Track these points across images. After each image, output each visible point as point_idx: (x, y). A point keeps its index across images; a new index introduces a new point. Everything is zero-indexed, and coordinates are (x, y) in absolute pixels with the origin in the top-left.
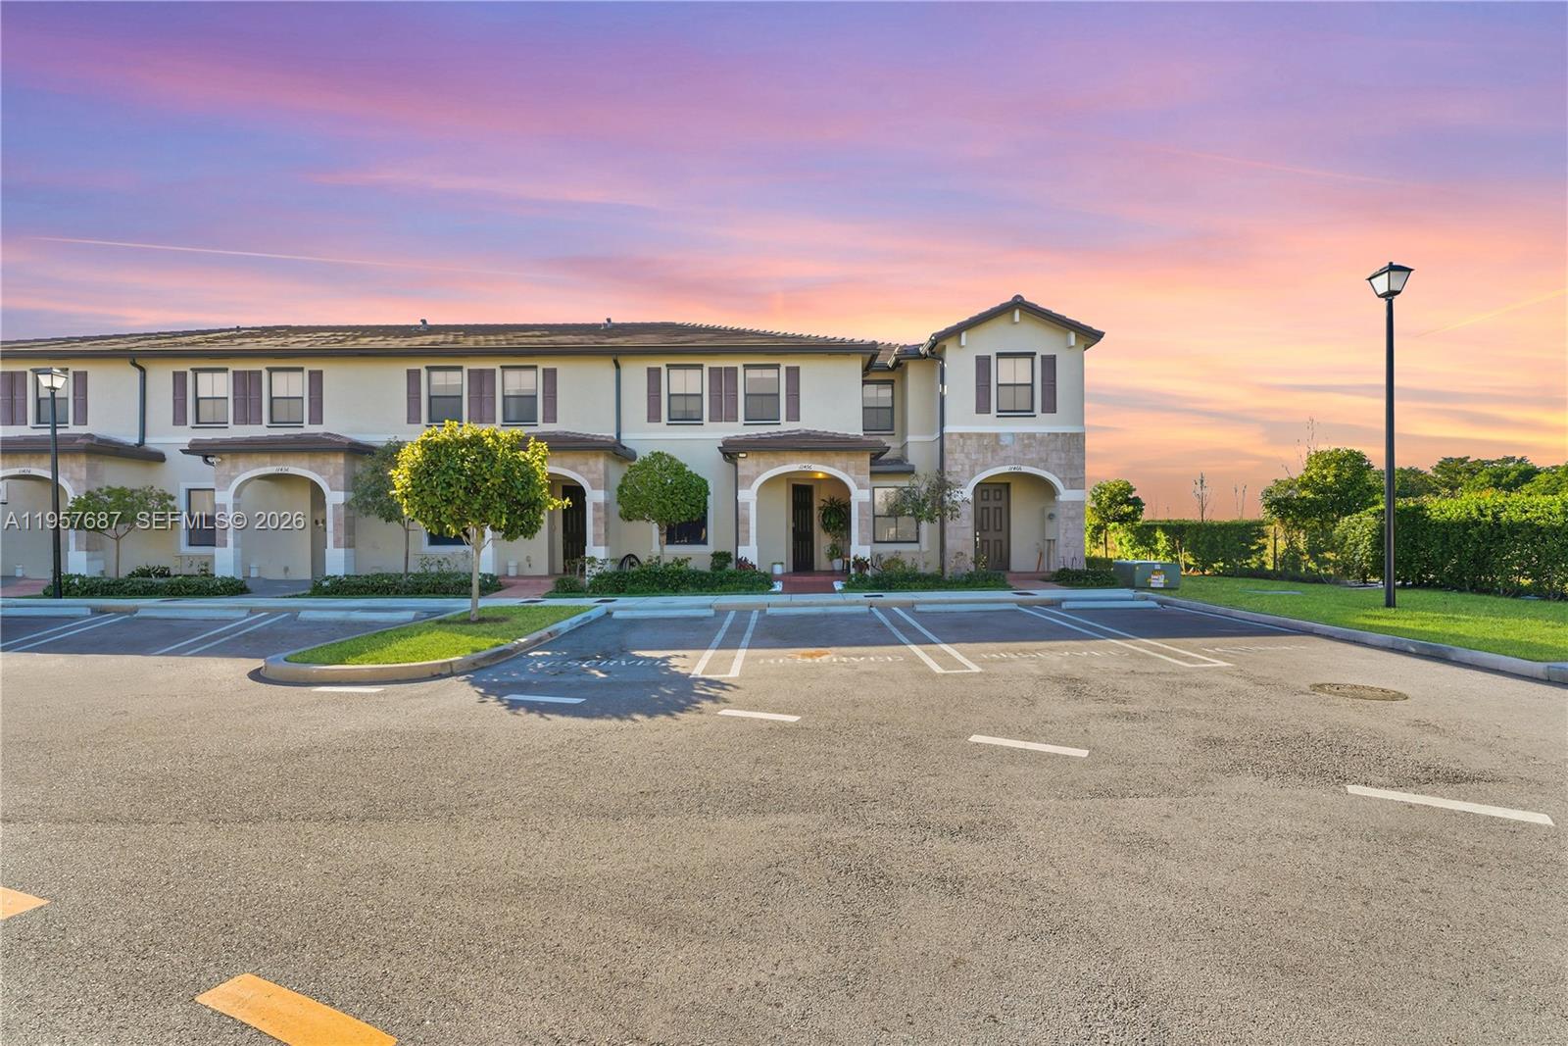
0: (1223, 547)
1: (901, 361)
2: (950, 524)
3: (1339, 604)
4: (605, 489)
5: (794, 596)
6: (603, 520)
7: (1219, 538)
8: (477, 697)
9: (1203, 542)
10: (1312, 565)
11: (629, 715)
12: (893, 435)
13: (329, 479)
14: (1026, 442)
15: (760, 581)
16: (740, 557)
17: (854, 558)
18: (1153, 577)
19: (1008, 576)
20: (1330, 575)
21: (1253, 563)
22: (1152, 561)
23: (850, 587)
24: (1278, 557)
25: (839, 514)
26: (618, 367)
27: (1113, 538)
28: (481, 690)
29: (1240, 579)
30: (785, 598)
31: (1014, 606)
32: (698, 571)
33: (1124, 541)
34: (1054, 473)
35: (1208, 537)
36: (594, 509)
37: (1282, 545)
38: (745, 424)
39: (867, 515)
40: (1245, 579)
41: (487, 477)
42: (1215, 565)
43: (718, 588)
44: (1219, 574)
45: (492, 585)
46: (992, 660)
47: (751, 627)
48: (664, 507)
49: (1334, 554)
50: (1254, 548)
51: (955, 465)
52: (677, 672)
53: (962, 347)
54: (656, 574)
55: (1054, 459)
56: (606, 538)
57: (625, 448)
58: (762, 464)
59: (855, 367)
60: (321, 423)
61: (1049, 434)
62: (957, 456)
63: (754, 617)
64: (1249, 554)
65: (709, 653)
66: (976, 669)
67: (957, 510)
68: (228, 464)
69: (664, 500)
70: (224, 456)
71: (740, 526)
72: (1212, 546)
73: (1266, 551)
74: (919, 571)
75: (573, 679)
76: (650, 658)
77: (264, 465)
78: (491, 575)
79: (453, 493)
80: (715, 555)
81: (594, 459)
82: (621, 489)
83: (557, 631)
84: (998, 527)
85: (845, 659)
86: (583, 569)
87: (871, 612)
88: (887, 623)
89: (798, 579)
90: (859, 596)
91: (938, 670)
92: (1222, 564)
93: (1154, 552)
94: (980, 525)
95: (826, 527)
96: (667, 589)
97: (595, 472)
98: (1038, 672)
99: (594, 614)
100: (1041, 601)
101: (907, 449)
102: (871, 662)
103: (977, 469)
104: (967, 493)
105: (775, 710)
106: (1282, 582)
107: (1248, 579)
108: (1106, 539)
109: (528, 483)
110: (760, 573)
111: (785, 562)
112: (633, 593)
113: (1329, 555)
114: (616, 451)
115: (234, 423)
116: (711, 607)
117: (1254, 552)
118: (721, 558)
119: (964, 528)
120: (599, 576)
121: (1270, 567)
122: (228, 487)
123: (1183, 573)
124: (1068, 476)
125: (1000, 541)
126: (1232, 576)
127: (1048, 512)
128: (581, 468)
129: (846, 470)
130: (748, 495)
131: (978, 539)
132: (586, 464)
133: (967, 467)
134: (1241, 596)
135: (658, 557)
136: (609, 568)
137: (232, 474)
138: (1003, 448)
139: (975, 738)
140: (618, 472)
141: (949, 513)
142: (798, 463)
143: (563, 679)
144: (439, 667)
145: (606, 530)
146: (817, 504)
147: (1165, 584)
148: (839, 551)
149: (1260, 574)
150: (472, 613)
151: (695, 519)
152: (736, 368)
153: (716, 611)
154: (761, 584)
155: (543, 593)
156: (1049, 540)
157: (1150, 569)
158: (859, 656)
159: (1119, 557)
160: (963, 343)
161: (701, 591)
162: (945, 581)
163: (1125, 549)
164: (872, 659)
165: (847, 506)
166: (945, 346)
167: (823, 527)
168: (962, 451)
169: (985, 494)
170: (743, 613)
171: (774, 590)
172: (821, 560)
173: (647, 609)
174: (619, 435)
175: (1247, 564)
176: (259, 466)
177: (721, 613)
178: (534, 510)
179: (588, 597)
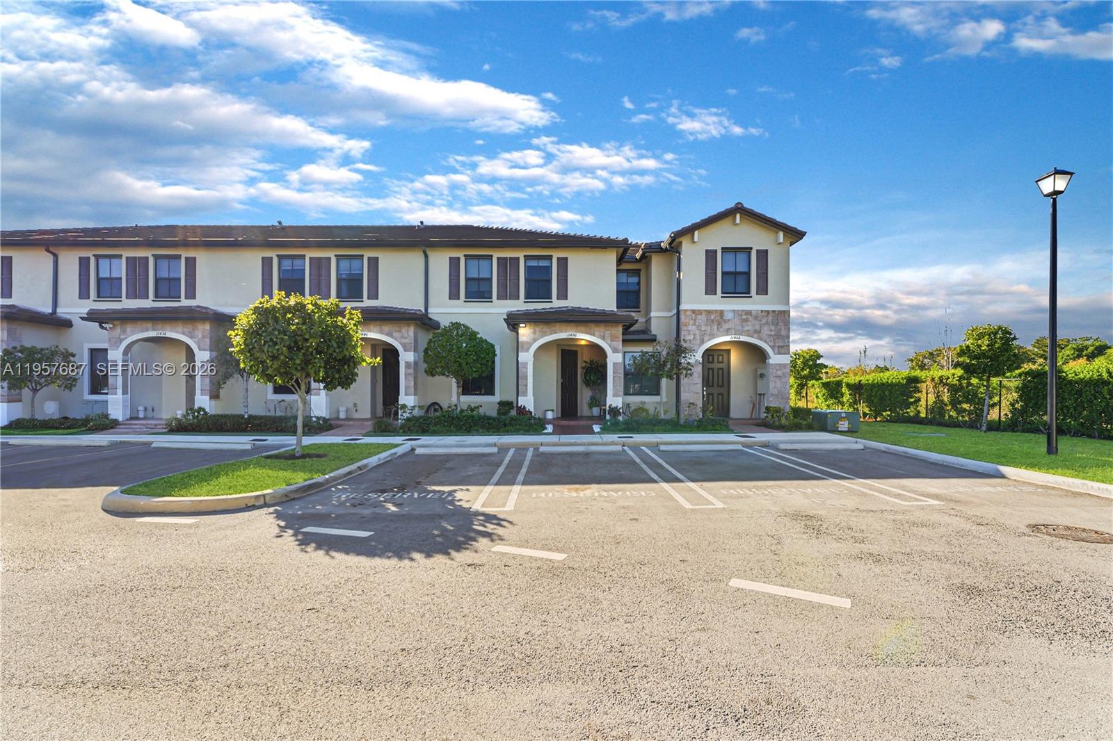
0: (890, 400)
1: (647, 254)
2: (684, 381)
3: (972, 443)
4: (414, 352)
5: (561, 436)
6: (413, 376)
7: (887, 393)
8: (276, 531)
9: (876, 396)
10: (953, 413)
11: (409, 553)
12: (640, 311)
13: (198, 341)
14: (744, 317)
15: (535, 424)
16: (519, 405)
17: (609, 407)
18: (840, 423)
19: (730, 422)
20: (966, 421)
21: (911, 412)
22: (840, 411)
23: (605, 430)
24: (929, 407)
25: (597, 371)
26: (426, 257)
27: (812, 392)
28: (283, 524)
29: (902, 425)
30: (555, 439)
31: (740, 447)
32: (486, 416)
33: (819, 395)
34: (766, 342)
35: (880, 392)
36: (406, 367)
37: (932, 398)
38: (525, 302)
39: (620, 373)
40: (904, 425)
41: (307, 337)
42: (884, 414)
43: (502, 430)
44: (887, 421)
45: (325, 426)
46: (732, 497)
47: (527, 463)
48: (460, 365)
49: (969, 405)
50: (912, 400)
51: (688, 335)
52: (460, 506)
53: (696, 242)
54: (453, 418)
55: (766, 331)
56: (415, 389)
57: (431, 319)
58: (537, 332)
59: (611, 258)
60: (195, 298)
61: (762, 311)
62: (690, 328)
63: (530, 454)
64: (908, 405)
65: (489, 489)
66: (720, 505)
67: (690, 369)
68: (118, 330)
69: (459, 360)
70: (115, 323)
71: (520, 380)
72: (882, 398)
73: (921, 403)
74: (660, 418)
75: (367, 512)
76: (439, 491)
77: (147, 330)
78: (324, 418)
79: (278, 350)
80: (501, 404)
81: (406, 328)
82: (426, 351)
83: (365, 466)
84: (720, 384)
85: (605, 494)
86: (396, 413)
87: (624, 450)
88: (638, 460)
89: (565, 423)
90: (613, 437)
91: (688, 506)
92: (889, 413)
93: (841, 404)
94: (706, 382)
95: (587, 383)
96: (462, 431)
97: (406, 338)
98: (775, 509)
99: (400, 451)
100: (760, 442)
101: (650, 322)
102: (627, 497)
103: (706, 338)
104: (698, 356)
105: (545, 548)
106: (932, 427)
107: (907, 424)
108: (806, 393)
109: (344, 343)
110: (535, 418)
111: (555, 409)
112: (434, 433)
113: (965, 406)
114: (422, 321)
115: (127, 298)
116: (495, 445)
117: (912, 403)
118: (505, 406)
119: (696, 384)
120: (408, 420)
121: (923, 415)
122: (118, 347)
123: (862, 420)
124: (777, 345)
125: (722, 394)
126: (896, 422)
127: (759, 372)
128: (395, 334)
129: (603, 338)
130: (526, 357)
131: (705, 393)
132: (400, 331)
133: (698, 337)
134: (903, 437)
135: (456, 405)
136: (416, 412)
137: (122, 337)
138: (726, 321)
139: (735, 583)
140: (425, 338)
141: (684, 372)
142: (566, 332)
143: (359, 510)
144: (253, 500)
145: (415, 384)
146: (580, 364)
147: (849, 428)
148: (598, 400)
149: (916, 420)
150: (297, 450)
151: (484, 375)
152: (519, 258)
153: (499, 449)
154: (536, 427)
155: (364, 432)
156: (760, 394)
157: (838, 417)
158: (616, 491)
159: (816, 408)
160: (696, 239)
161: (489, 432)
162: (681, 426)
163: (820, 401)
164: (628, 493)
165: (605, 366)
166: (681, 242)
167: (584, 382)
168: (694, 324)
169: (711, 358)
170: (521, 449)
171: (546, 431)
172: (584, 408)
173: (445, 446)
174: (426, 309)
175: (907, 413)
176: (143, 331)
177: (503, 450)
178: (349, 366)
179: (399, 436)
